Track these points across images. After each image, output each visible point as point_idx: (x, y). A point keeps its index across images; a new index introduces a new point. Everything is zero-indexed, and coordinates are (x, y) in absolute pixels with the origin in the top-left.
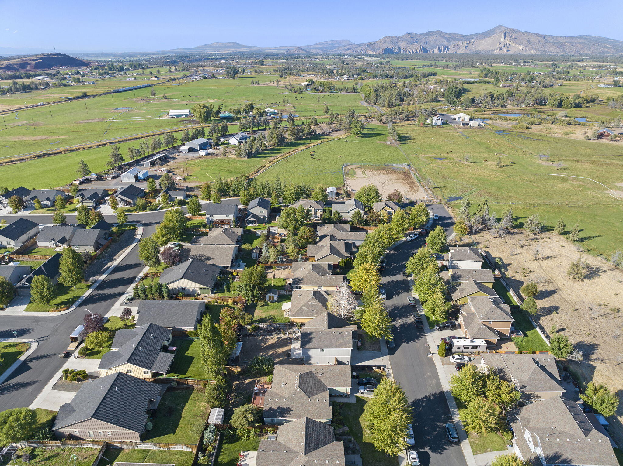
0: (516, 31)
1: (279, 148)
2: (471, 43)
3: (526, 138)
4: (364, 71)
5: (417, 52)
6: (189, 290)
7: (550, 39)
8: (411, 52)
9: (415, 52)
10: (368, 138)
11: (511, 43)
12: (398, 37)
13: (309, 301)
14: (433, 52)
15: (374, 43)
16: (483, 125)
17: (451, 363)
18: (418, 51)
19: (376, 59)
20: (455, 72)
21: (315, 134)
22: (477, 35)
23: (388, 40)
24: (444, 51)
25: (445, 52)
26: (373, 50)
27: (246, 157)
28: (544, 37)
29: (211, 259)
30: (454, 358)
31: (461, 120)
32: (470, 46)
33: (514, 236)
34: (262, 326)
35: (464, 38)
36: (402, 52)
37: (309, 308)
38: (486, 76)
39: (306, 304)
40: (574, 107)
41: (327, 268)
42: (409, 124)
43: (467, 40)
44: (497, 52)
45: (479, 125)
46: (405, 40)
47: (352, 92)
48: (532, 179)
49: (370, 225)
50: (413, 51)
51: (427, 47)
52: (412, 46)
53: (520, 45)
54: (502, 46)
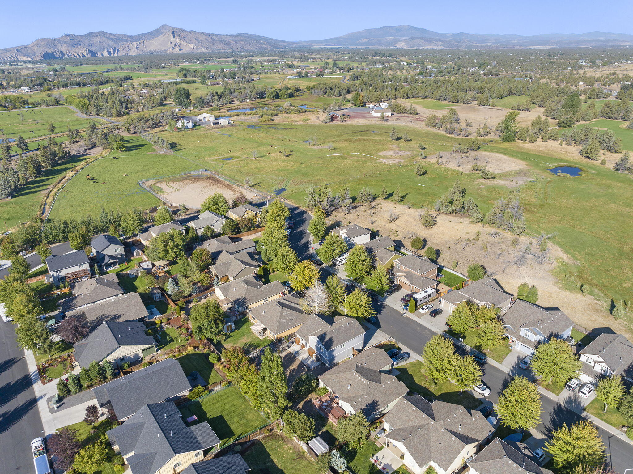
0: (184, 31)
1: (39, 179)
2: (142, 44)
3: (279, 129)
4: (45, 80)
5: (84, 56)
6: (129, 357)
7: (215, 38)
8: (77, 55)
9: (81, 55)
10: (134, 151)
11: (182, 42)
12: (55, 40)
13: (282, 312)
14: (102, 55)
15: (26, 47)
16: (232, 122)
17: (423, 315)
18: (85, 54)
19: (40, 66)
20: (147, 74)
21: (70, 156)
22: (144, 35)
23: (43, 43)
24: (114, 53)
25: (116, 55)
26: (27, 56)
27: (10, 198)
28: (209, 35)
29: (120, 316)
30: (423, 309)
31: (206, 120)
32: (141, 46)
33: (358, 209)
34: (253, 355)
35: (132, 38)
36: (66, 56)
37: (286, 319)
38: (185, 75)
39: (281, 316)
40: (289, 97)
41: (255, 281)
42: (161, 131)
43: (135, 40)
44: (170, 51)
45: (229, 123)
46: (65, 43)
47: (55, 104)
48: (321, 162)
49: (241, 232)
50: (78, 55)
51: (93, 49)
52: (76, 49)
53: (190, 43)
54: (173, 45)
